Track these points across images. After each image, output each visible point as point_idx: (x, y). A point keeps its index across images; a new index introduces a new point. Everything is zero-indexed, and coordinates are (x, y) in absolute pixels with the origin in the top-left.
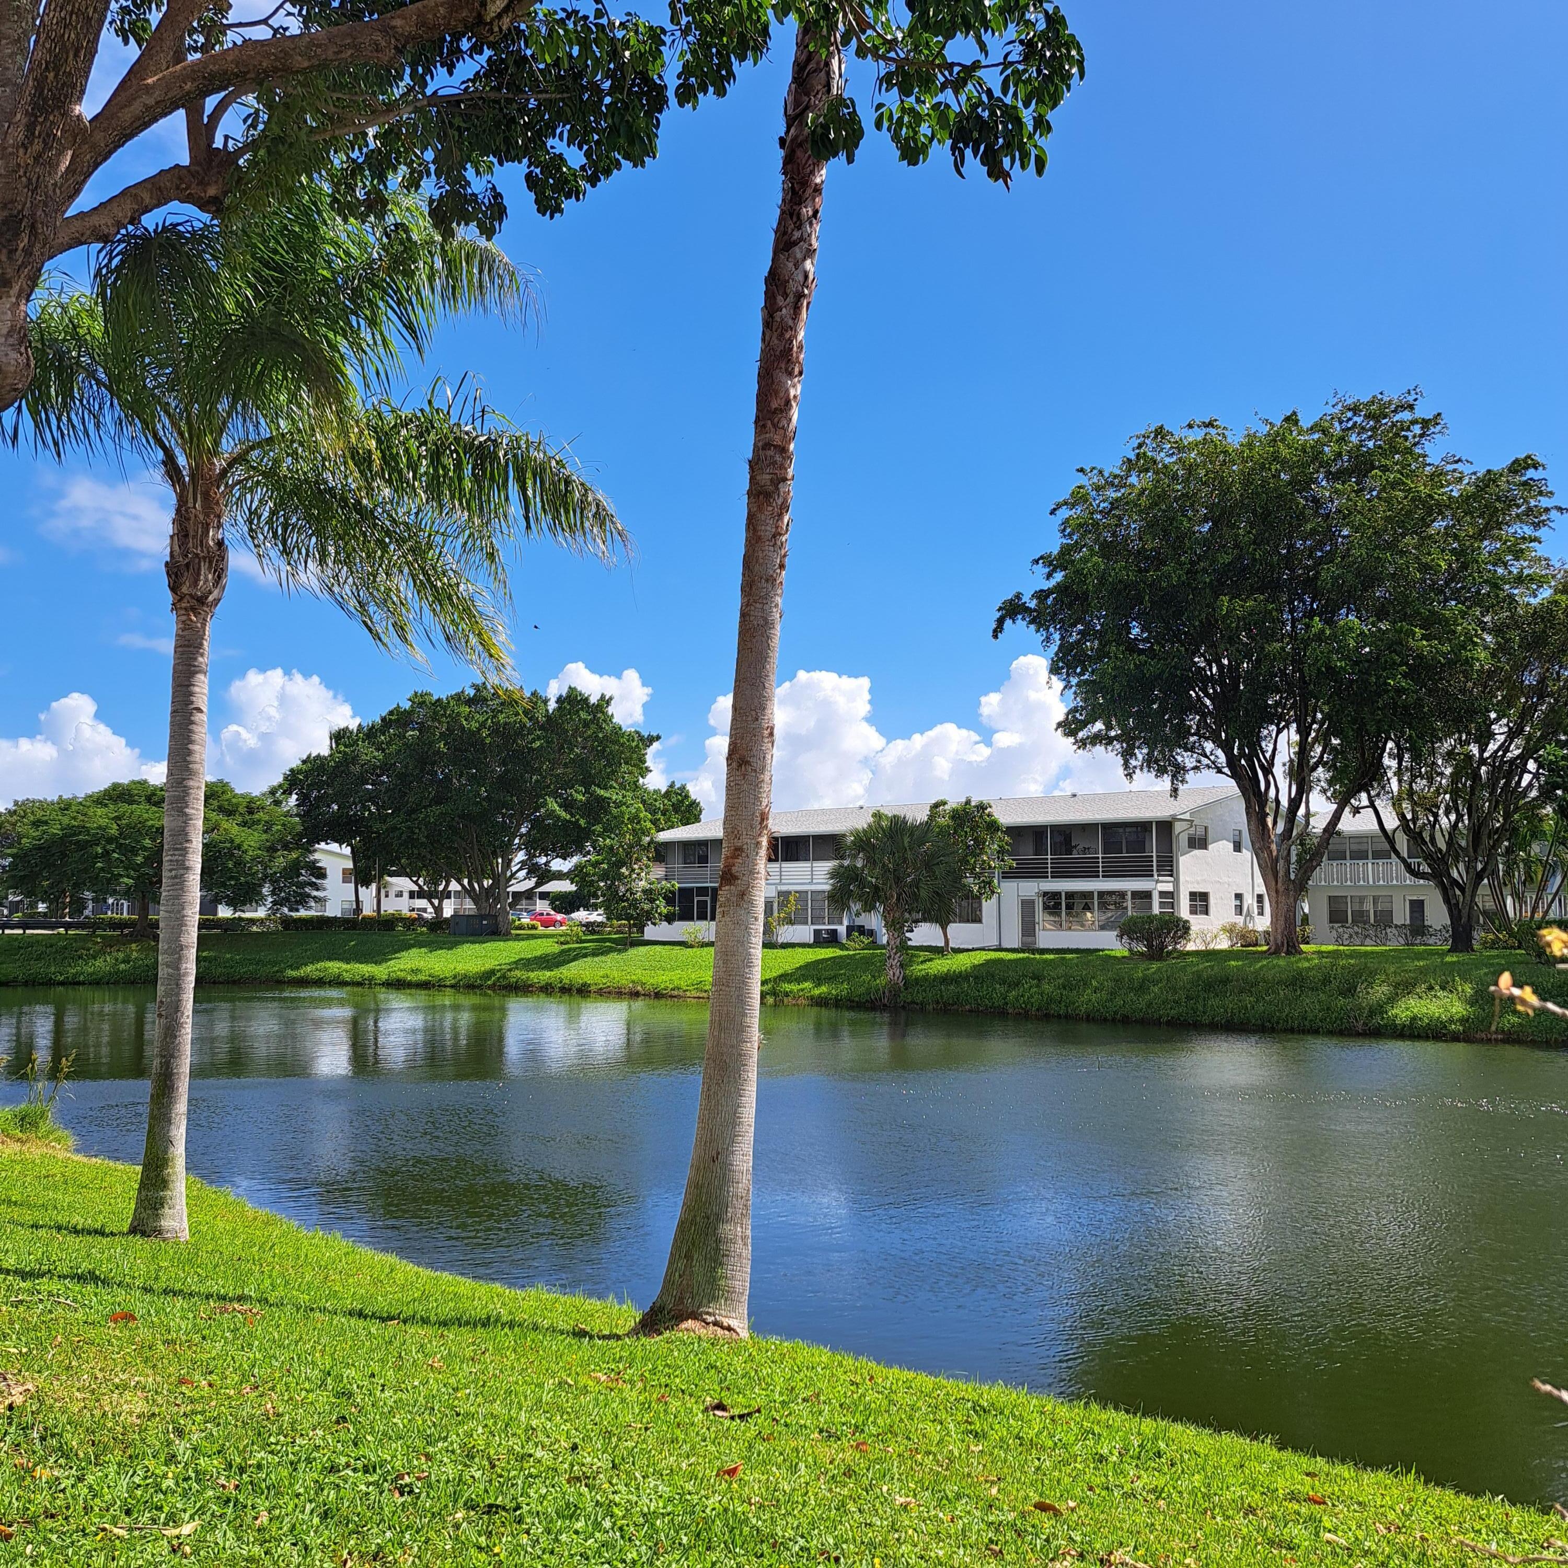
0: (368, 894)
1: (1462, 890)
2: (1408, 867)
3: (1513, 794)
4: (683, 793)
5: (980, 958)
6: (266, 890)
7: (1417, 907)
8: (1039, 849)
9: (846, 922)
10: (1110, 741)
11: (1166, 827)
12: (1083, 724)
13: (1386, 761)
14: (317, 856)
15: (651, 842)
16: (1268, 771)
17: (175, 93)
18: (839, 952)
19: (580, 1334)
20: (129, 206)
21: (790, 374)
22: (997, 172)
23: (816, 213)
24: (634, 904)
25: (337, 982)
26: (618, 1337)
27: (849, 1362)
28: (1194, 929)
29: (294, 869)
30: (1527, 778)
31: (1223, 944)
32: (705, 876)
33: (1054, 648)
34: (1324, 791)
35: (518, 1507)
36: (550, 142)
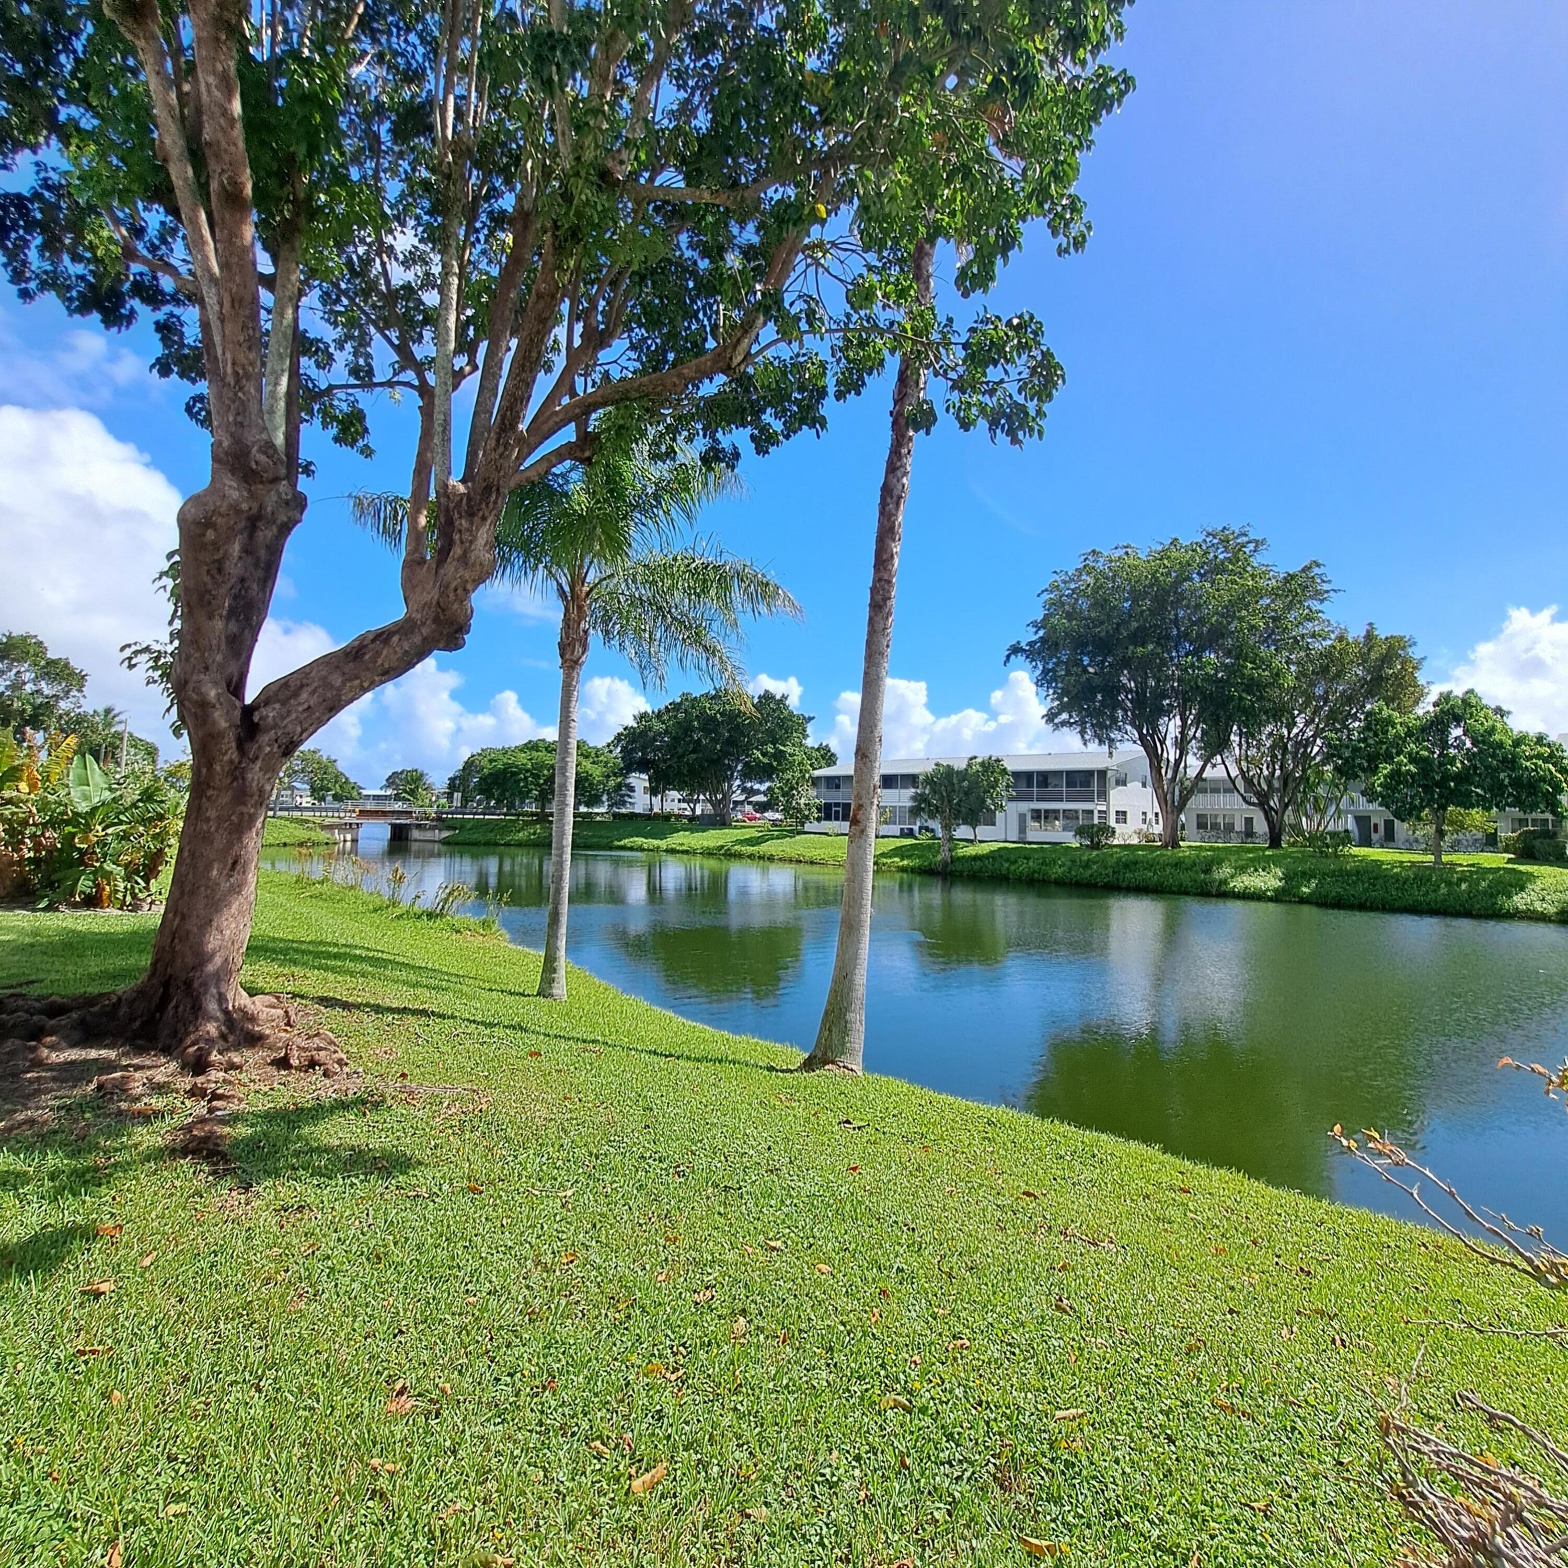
0: (656, 800)
1: (1276, 813)
2: (1244, 798)
3: (1307, 757)
4: (827, 749)
5: (995, 846)
6: (605, 798)
7: (1249, 821)
8: (1030, 785)
9: (918, 824)
10: (1071, 724)
11: (1102, 773)
12: (1056, 715)
13: (1232, 737)
14: (630, 780)
15: (810, 777)
16: (1162, 743)
17: (570, 414)
18: (915, 842)
19: (771, 1069)
20: (545, 465)
21: (894, 540)
22: (1015, 441)
23: (909, 452)
24: (800, 811)
25: (641, 849)
26: (791, 1071)
27: (918, 1091)
28: (1118, 831)
29: (619, 786)
30: (1316, 749)
31: (1135, 841)
32: (838, 797)
33: (1038, 672)
34: (1195, 754)
35: (740, 1188)
36: (763, 417)
